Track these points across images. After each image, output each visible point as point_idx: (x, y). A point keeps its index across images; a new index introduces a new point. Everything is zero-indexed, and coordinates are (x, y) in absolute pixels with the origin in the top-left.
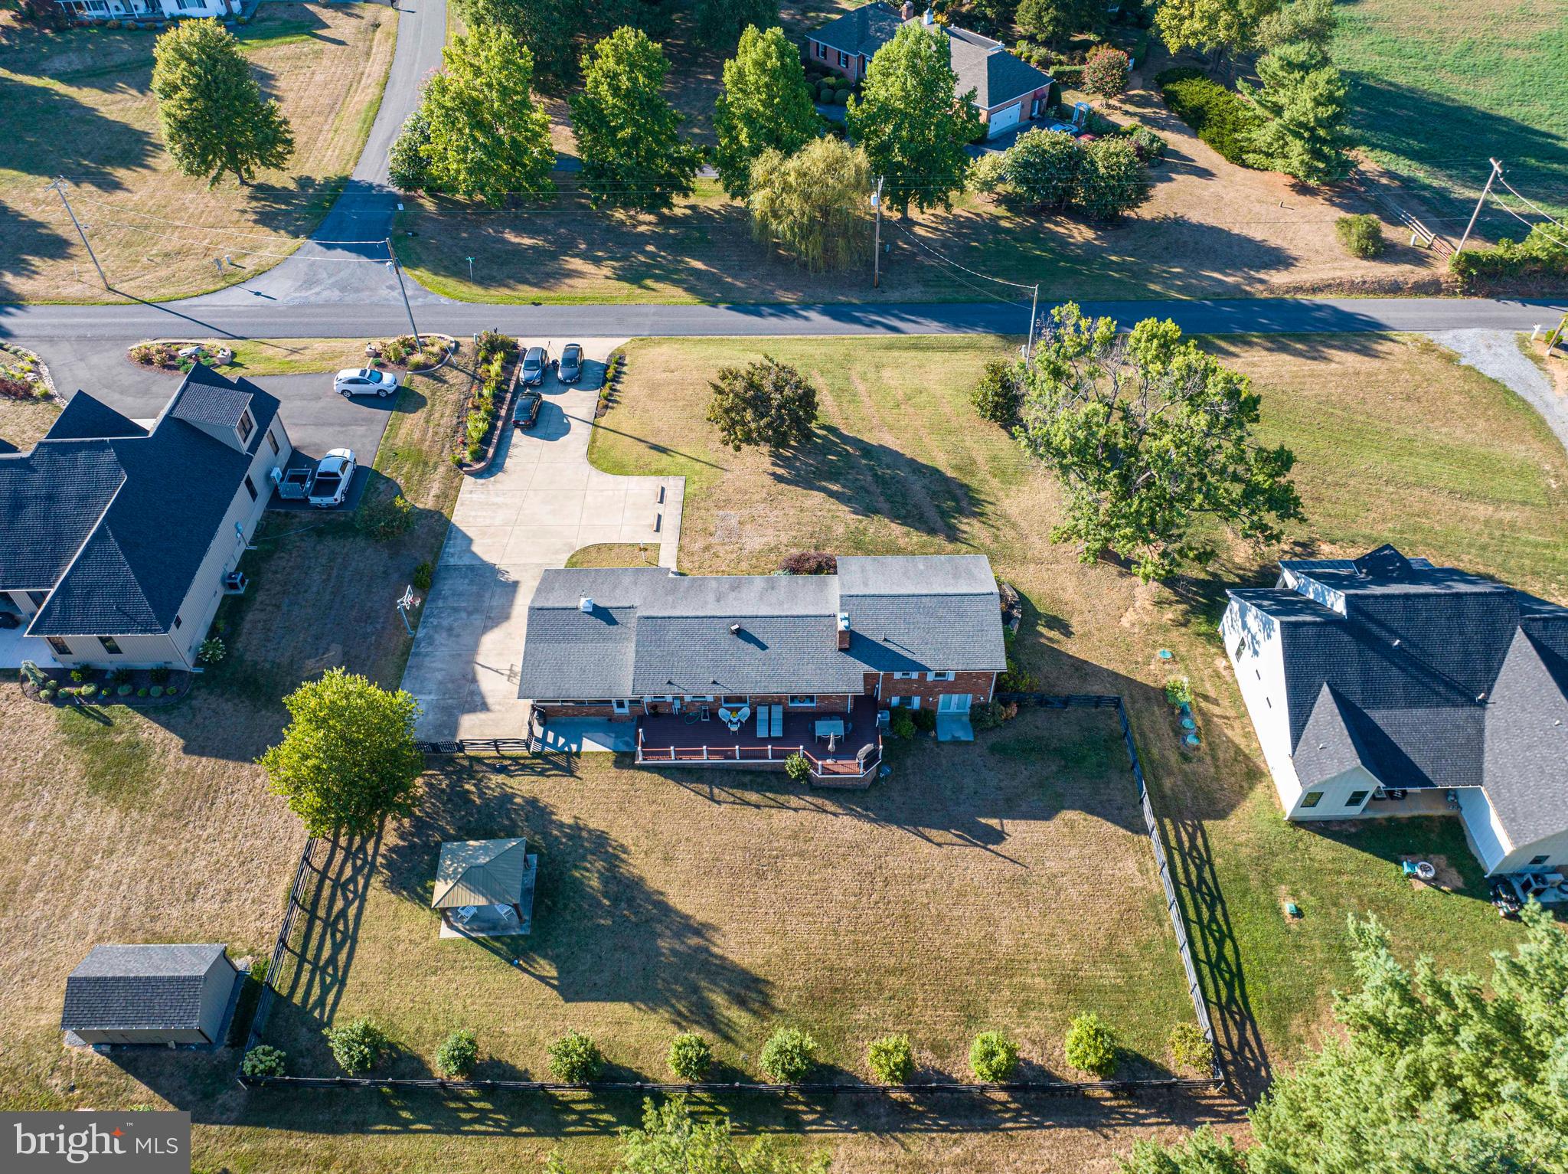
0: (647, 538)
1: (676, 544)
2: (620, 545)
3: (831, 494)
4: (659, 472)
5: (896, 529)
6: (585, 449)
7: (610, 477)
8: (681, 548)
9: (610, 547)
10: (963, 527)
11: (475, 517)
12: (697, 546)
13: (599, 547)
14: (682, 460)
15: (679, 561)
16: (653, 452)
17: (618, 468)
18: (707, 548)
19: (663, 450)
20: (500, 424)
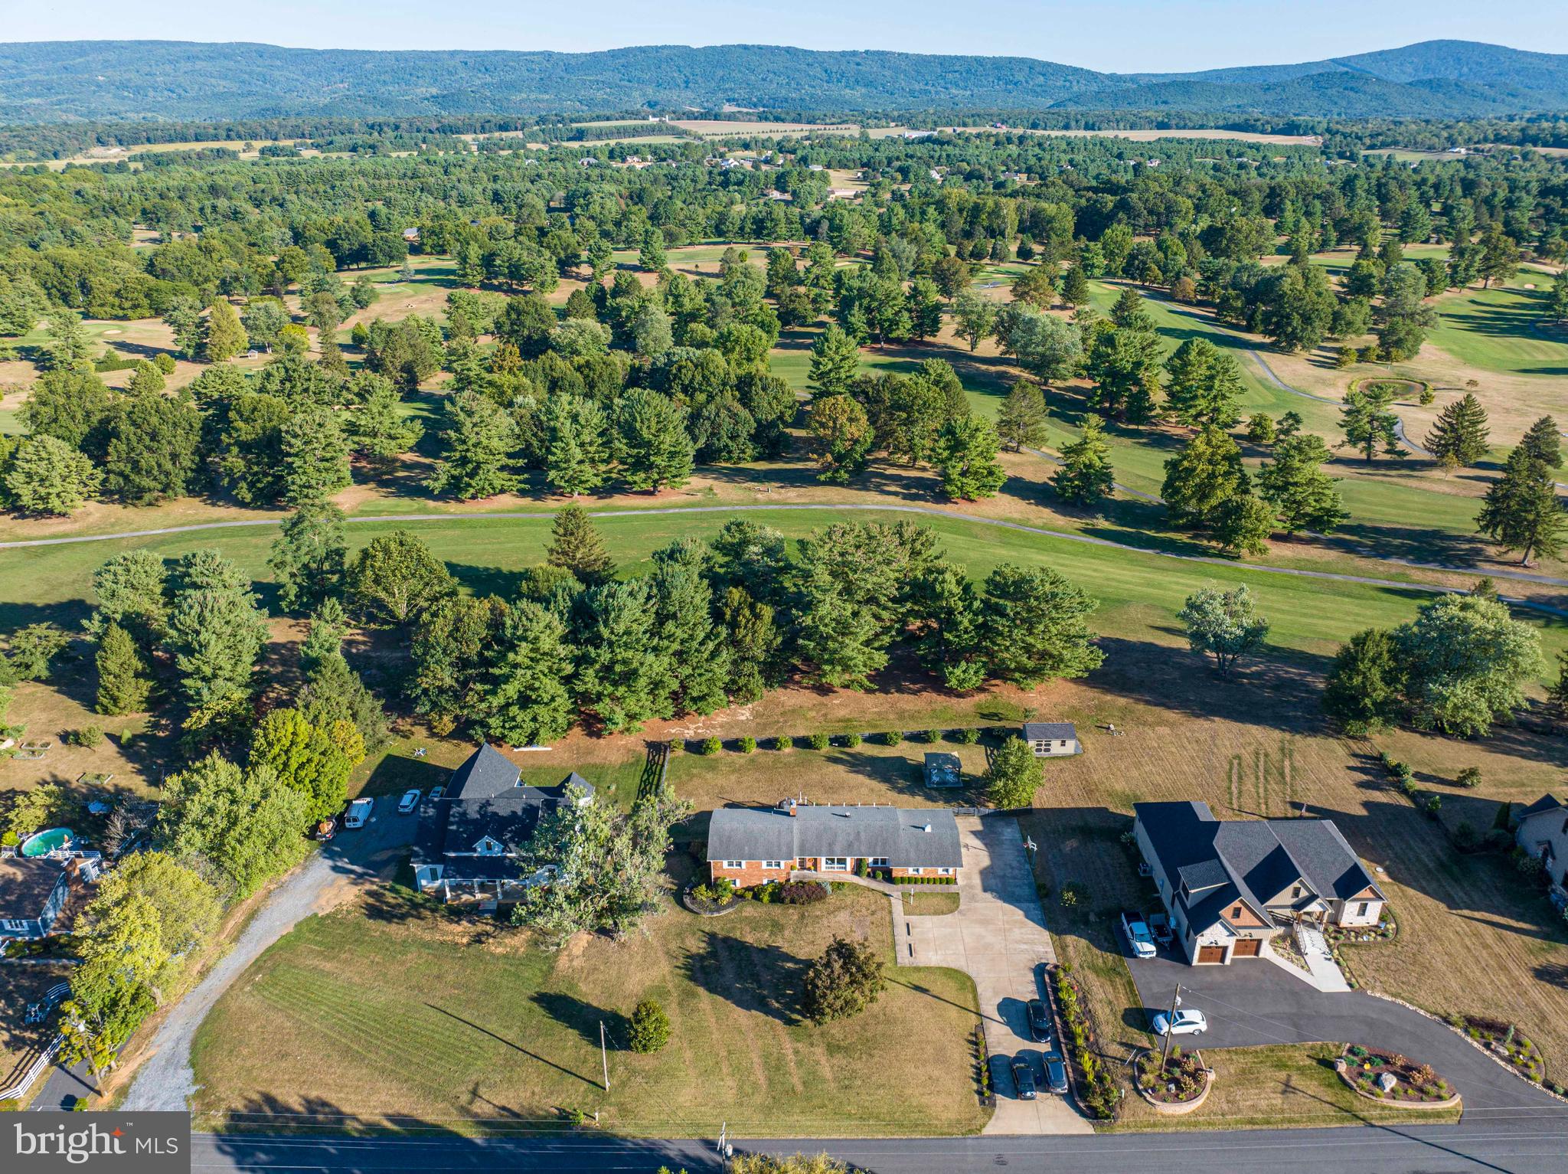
0: (913, 919)
1: (895, 916)
2: (930, 914)
3: (792, 959)
4: (918, 969)
5: (749, 939)
6: (979, 990)
7: (952, 966)
8: (890, 912)
9: (936, 913)
10: (703, 945)
11: (1034, 934)
12: (879, 915)
13: (943, 913)
14: (902, 980)
15: (889, 903)
16: (927, 986)
17: (950, 973)
18: (873, 913)
19: (917, 988)
20: (1054, 1007)
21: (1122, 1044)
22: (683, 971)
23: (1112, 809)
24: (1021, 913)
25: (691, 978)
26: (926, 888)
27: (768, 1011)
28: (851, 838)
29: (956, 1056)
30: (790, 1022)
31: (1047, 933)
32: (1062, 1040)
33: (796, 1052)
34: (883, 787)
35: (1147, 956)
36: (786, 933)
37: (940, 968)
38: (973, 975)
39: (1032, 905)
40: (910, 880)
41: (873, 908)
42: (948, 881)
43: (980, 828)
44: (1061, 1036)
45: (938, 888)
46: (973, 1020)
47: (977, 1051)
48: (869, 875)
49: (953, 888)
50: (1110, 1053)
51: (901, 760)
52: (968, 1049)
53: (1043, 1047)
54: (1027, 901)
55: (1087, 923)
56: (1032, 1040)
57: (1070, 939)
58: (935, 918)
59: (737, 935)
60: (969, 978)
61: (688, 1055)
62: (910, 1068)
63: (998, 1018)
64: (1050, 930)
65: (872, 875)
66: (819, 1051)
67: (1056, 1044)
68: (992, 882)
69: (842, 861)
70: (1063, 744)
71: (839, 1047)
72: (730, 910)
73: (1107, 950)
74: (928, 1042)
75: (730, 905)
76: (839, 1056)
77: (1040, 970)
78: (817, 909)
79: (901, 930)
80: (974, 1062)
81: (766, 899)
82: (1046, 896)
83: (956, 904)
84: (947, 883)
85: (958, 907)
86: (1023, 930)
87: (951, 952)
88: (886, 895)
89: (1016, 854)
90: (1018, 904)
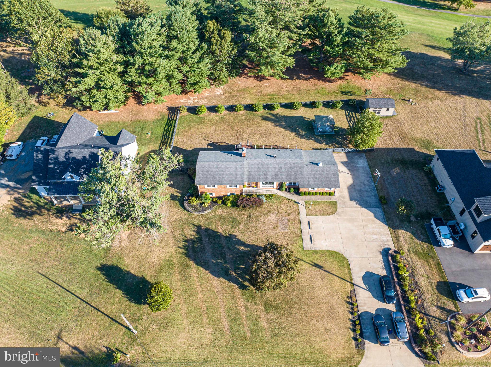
0: (312, 218)
1: (301, 216)
2: (321, 215)
3: (243, 244)
4: (315, 252)
5: (220, 230)
6: (352, 266)
7: (335, 250)
8: (299, 214)
9: (324, 215)
10: (194, 233)
11: (380, 228)
12: (292, 215)
13: (328, 214)
14: (307, 259)
15: (298, 208)
16: (321, 264)
17: (334, 254)
18: (289, 214)
19: (316, 265)
20: (396, 279)
21: (438, 307)
22: (182, 250)
23: (416, 149)
24: (372, 214)
25: (187, 255)
26: (318, 198)
27: (230, 279)
28: (277, 170)
29: (341, 313)
30: (243, 287)
31: (387, 227)
32: (402, 302)
33: (246, 309)
34: (293, 134)
35: (448, 247)
36: (241, 226)
37: (328, 251)
38: (347, 256)
39: (377, 209)
40: (309, 193)
41: (289, 211)
42: (330, 194)
43: (345, 160)
44: (401, 299)
45: (325, 198)
46: (349, 287)
47: (352, 309)
48: (286, 190)
49: (333, 198)
50: (432, 314)
51: (301, 118)
52: (346, 308)
53: (391, 307)
54: (375, 206)
55: (410, 221)
56: (384, 301)
57: (401, 232)
58: (324, 218)
59: (212, 227)
60: (345, 258)
61: (184, 308)
62: (313, 322)
63: (363, 285)
64: (389, 225)
65: (288, 190)
66: (260, 308)
67: (398, 305)
68: (355, 194)
69: (271, 183)
70: (388, 110)
71: (271, 306)
72: (209, 211)
73: (423, 241)
74: (323, 303)
75: (210, 207)
76: (271, 312)
77: (385, 253)
78: (257, 212)
79: (305, 225)
80: (351, 317)
81: (229, 204)
82: (386, 204)
83: (335, 209)
84: (330, 195)
85: (336, 210)
86: (374, 226)
87: (334, 240)
88: (296, 202)
89: (366, 176)
90: (369, 208)
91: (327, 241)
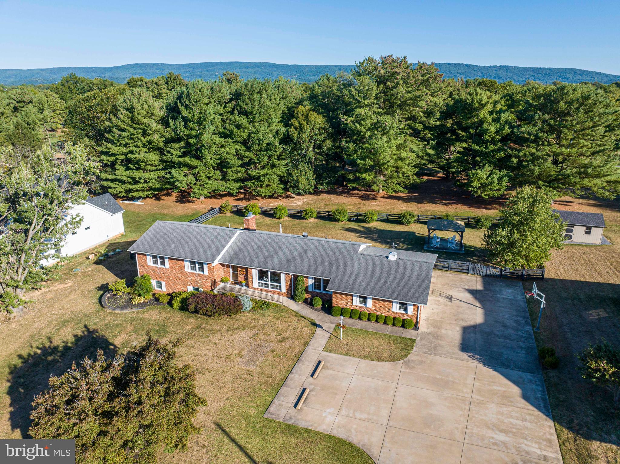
0: (332, 358)
1: (309, 348)
2: (359, 357)
5: (119, 339)
8: (306, 344)
9: (369, 357)
11: (523, 420)
12: (288, 344)
13: (380, 359)
15: (312, 334)
18: (282, 340)
26: (372, 326)
31: (550, 423)
37: (331, 437)
39: (527, 376)
40: (353, 314)
41: (287, 334)
42: (404, 324)
43: (479, 287)
45: (389, 329)
48: (305, 301)
49: (409, 333)
54: (521, 369)
58: (364, 364)
59: (112, 333)
65: (310, 303)
69: (276, 278)
70: (588, 231)
75: (141, 305)
78: (218, 323)
79: (307, 366)
81: (177, 306)
83: (404, 353)
84: (403, 326)
85: (406, 356)
86: (505, 410)
87: (364, 416)
88: (314, 324)
89: (514, 313)
90: (505, 371)
91: (344, 412)
